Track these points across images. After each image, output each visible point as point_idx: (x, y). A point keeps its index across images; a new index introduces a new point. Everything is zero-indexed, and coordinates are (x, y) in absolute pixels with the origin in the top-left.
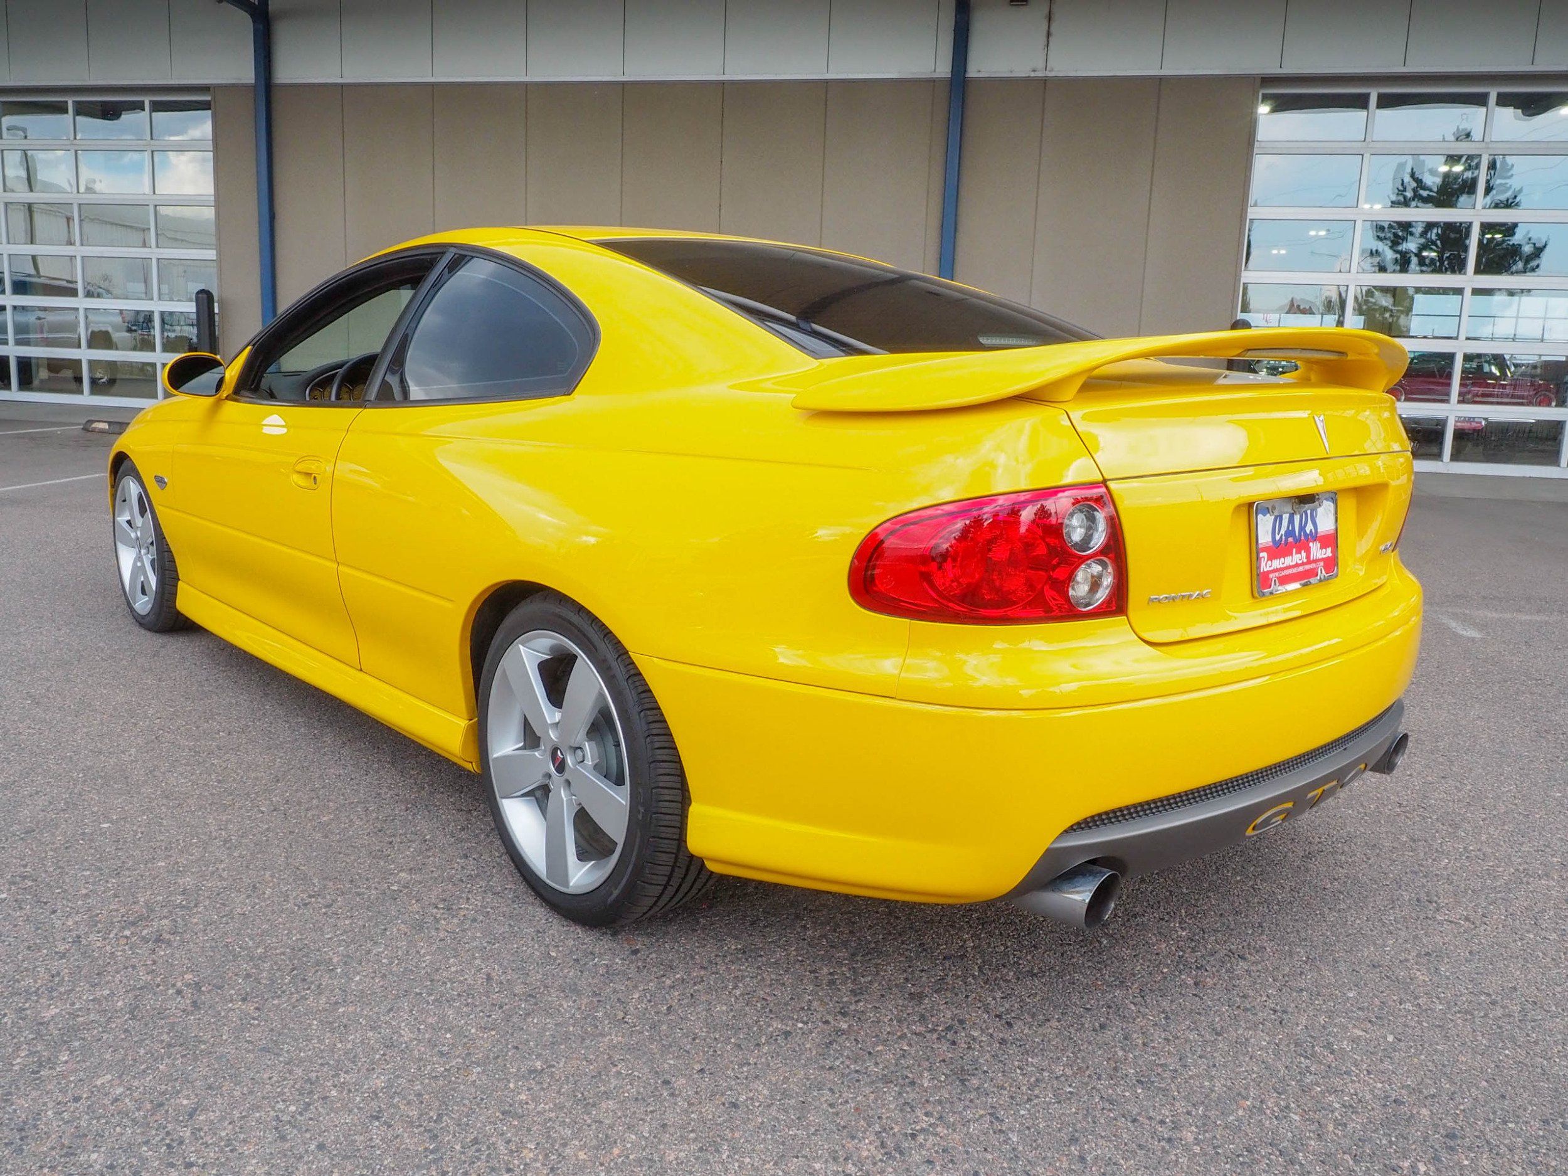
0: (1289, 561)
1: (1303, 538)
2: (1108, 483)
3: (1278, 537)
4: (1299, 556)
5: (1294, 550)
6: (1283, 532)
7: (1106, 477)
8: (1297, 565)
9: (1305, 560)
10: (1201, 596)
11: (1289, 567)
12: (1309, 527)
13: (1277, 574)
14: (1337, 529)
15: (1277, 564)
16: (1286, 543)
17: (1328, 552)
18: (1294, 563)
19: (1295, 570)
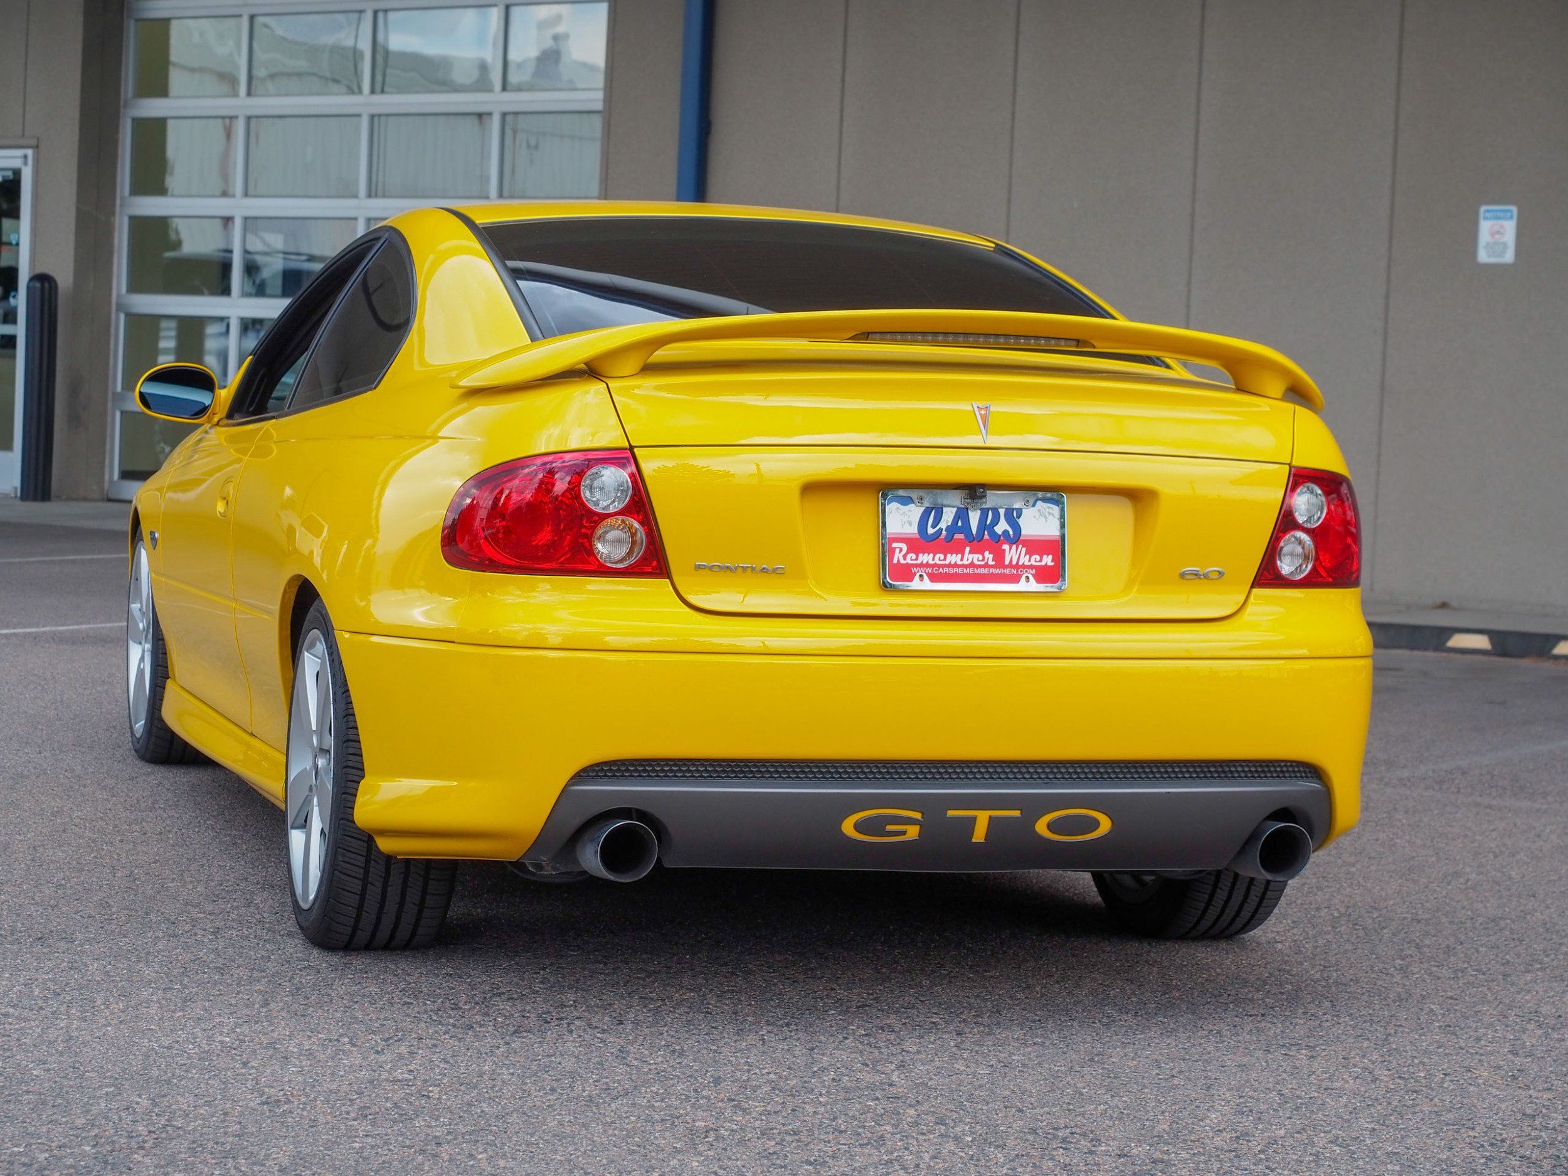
0: (953, 558)
1: (986, 536)
2: (636, 450)
3: (931, 531)
4: (976, 556)
5: (968, 549)
6: (943, 525)
7: (633, 444)
8: (972, 565)
9: (991, 563)
10: (764, 570)
11: (956, 565)
12: (1002, 527)
13: (929, 570)
14: (1063, 537)
15: (925, 558)
16: (950, 538)
17: (1048, 560)
18: (965, 562)
19: (970, 571)
